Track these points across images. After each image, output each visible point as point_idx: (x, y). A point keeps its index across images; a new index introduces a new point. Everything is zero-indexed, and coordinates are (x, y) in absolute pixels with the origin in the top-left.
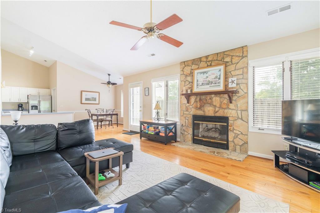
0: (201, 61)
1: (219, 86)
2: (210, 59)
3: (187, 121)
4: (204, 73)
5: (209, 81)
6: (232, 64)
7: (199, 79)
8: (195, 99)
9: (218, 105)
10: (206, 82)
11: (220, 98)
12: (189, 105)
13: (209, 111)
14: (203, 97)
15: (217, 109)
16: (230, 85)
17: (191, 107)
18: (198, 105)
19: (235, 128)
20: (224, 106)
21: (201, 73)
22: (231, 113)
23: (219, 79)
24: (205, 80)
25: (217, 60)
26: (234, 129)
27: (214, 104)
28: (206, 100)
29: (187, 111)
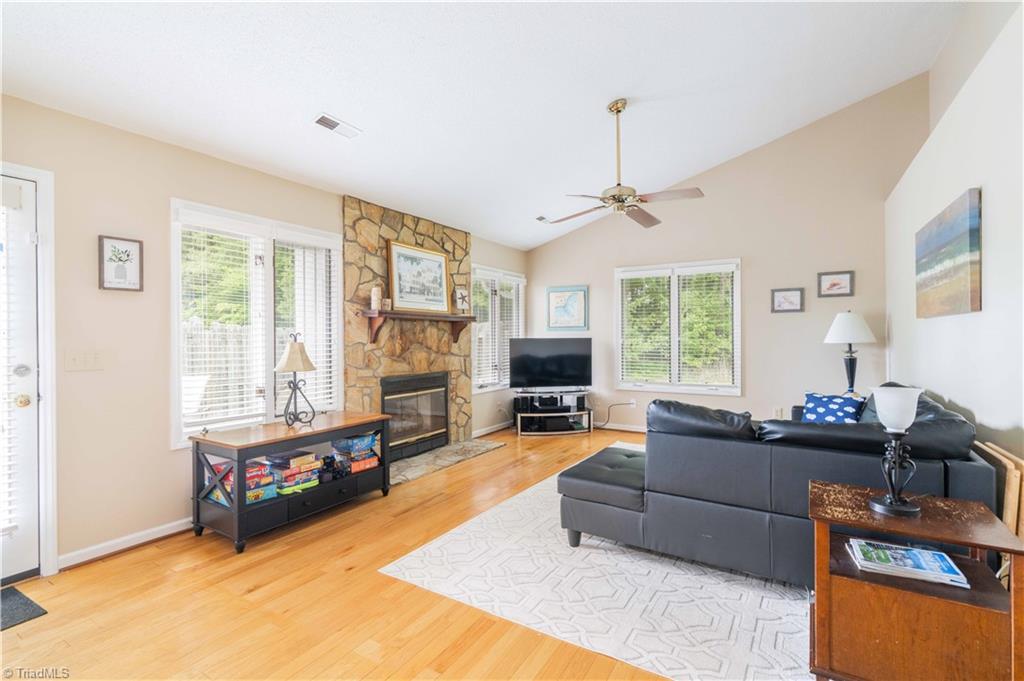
0: (403, 225)
1: (441, 301)
2: (421, 228)
3: (366, 399)
4: (413, 260)
5: (423, 285)
6: (455, 260)
7: (403, 274)
8: (391, 331)
9: (434, 348)
10: (418, 286)
11: (439, 330)
12: (374, 346)
13: (420, 362)
14: (407, 325)
15: (433, 355)
16: (460, 304)
17: (378, 353)
18: (397, 345)
19: (459, 394)
20: (445, 349)
21: (407, 258)
22: (454, 364)
23: (440, 285)
24: (415, 279)
25: (432, 238)
26: (457, 396)
27: (429, 344)
28: (414, 333)
29: (368, 366)
